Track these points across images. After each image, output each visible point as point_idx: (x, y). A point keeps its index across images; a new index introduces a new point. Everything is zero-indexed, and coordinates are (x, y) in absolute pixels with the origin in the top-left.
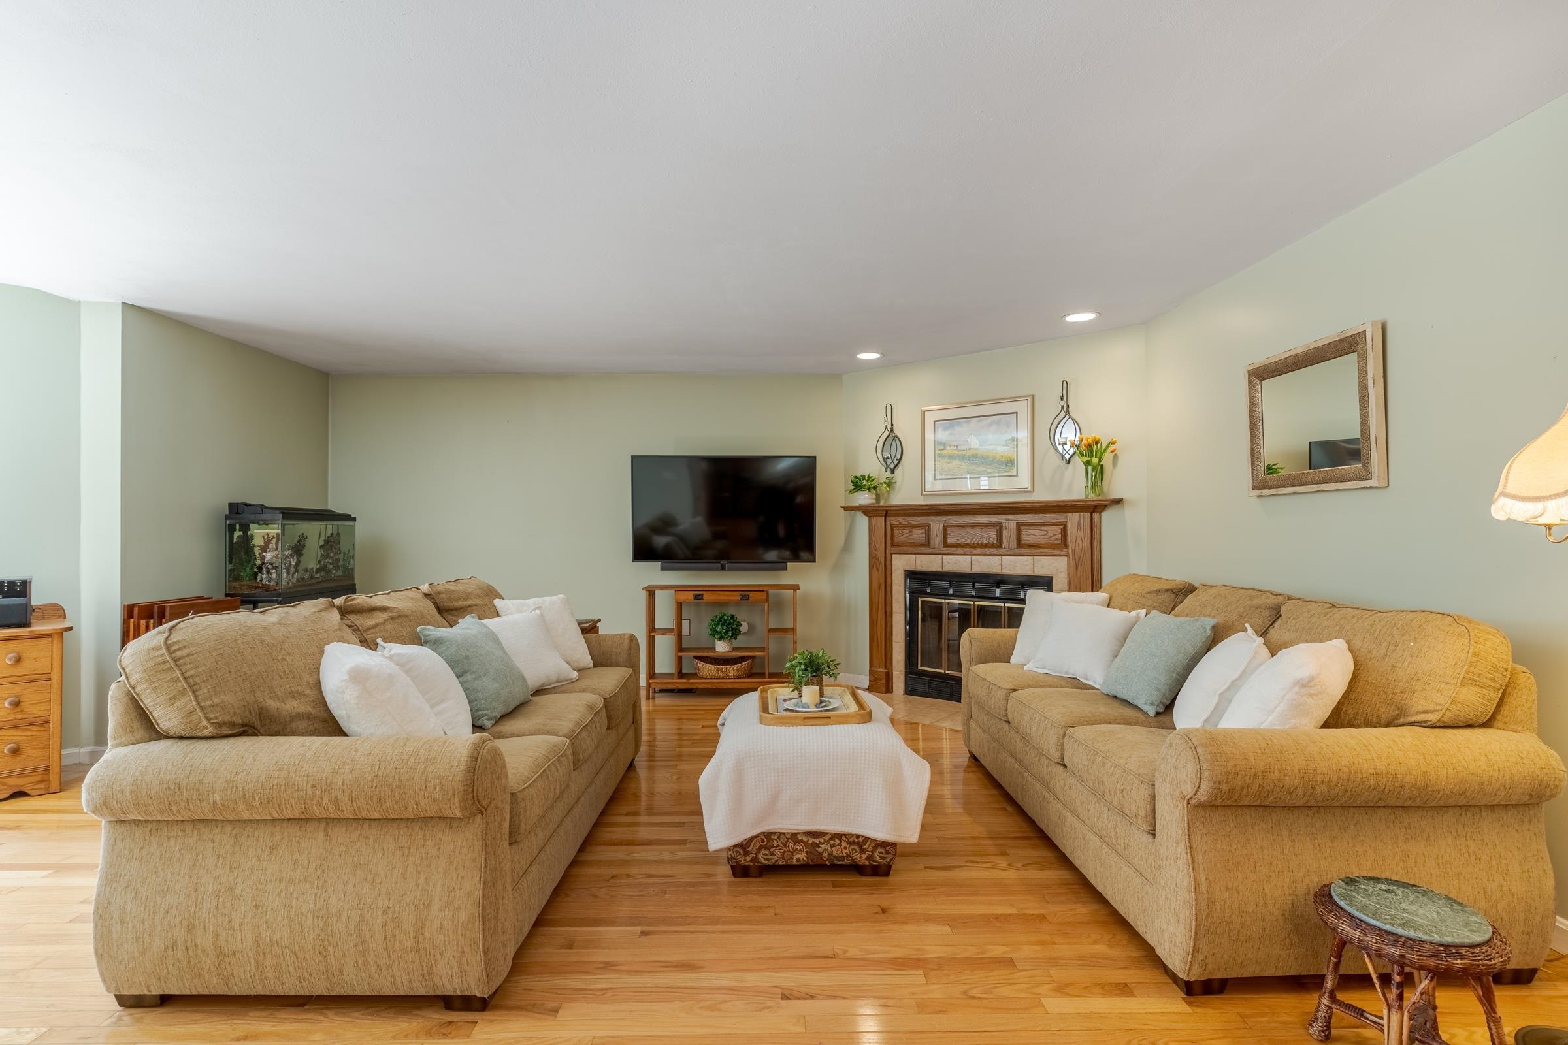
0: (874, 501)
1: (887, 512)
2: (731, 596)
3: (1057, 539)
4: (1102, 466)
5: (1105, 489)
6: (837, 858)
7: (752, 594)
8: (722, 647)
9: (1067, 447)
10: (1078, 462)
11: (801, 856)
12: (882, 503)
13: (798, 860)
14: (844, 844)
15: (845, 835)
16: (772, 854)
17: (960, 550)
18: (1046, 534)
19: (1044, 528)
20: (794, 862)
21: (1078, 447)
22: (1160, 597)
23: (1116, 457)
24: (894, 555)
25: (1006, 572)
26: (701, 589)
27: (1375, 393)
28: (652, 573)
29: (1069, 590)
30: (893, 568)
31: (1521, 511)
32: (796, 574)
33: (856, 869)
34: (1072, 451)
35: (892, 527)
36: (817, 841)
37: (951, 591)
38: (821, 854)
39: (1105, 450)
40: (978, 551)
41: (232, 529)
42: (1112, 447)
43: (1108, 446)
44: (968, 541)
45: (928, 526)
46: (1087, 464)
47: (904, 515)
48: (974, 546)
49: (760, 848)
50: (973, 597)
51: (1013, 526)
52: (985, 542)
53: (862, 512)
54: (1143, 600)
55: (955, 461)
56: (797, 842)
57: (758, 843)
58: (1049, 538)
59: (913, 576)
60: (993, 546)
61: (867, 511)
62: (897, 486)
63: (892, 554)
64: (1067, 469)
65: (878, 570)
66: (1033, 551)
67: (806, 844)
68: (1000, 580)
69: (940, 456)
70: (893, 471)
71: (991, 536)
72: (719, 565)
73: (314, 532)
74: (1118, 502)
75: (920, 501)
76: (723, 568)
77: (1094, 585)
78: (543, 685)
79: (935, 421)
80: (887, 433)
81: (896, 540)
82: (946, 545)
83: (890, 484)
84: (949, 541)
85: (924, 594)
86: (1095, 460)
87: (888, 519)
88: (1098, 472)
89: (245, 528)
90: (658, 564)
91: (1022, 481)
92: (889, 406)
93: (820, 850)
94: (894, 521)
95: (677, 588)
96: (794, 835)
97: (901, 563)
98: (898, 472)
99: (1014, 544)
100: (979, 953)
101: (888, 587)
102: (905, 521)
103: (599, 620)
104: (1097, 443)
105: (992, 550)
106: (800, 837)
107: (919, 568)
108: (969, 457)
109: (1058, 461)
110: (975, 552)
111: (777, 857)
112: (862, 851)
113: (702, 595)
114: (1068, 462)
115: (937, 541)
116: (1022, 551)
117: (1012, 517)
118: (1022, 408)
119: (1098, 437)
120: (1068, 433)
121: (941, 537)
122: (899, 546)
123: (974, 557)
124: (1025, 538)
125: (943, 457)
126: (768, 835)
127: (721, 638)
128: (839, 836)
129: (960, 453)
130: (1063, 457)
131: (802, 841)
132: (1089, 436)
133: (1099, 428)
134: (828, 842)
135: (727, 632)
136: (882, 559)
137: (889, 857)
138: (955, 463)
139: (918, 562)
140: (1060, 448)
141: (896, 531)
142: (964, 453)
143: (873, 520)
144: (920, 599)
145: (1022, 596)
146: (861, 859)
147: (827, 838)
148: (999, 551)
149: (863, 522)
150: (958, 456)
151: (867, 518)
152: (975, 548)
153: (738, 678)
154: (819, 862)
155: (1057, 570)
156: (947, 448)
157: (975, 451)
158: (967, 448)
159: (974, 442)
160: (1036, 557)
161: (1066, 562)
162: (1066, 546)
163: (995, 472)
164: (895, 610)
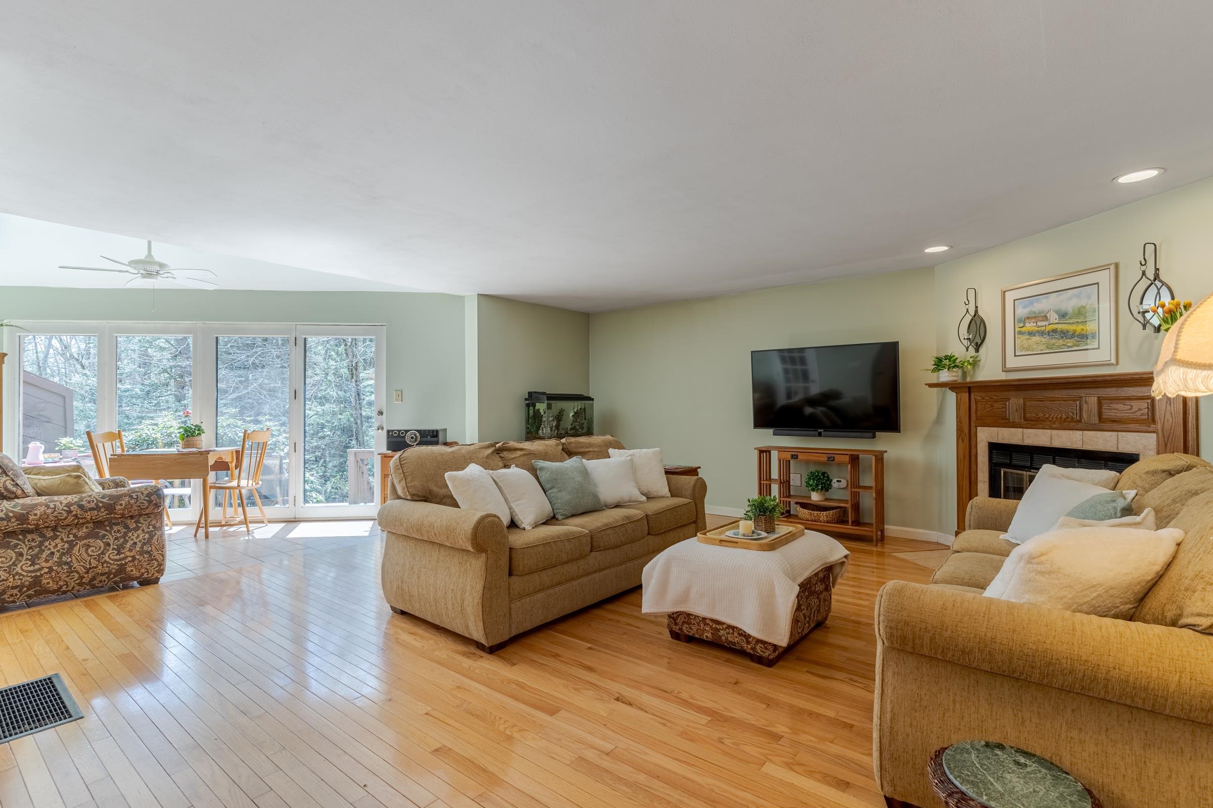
0: (956, 379)
1: (973, 388)
2: (820, 457)
3: (1142, 415)
6: (731, 643)
7: (836, 457)
8: (815, 497)
11: (708, 635)
12: (968, 380)
13: (707, 637)
14: (736, 634)
15: (736, 628)
16: (691, 629)
17: (1039, 425)
18: (1131, 409)
19: (1128, 402)
20: (704, 638)
24: (979, 428)
26: (796, 450)
28: (767, 437)
30: (978, 440)
32: (885, 443)
33: (742, 653)
35: (976, 402)
36: (718, 627)
38: (720, 637)
40: (1058, 425)
41: (528, 405)
44: (1047, 416)
45: (1009, 400)
47: (988, 391)
48: (1053, 420)
49: (684, 623)
51: (1093, 400)
52: (1064, 417)
53: (950, 389)
55: (1034, 338)
56: (705, 624)
57: (682, 618)
58: (1135, 412)
59: (994, 447)
60: (1074, 421)
61: (953, 386)
62: (982, 363)
63: (976, 427)
64: (1157, 338)
65: (963, 441)
66: (1116, 426)
67: (711, 627)
68: (1081, 455)
69: (1020, 333)
70: (976, 351)
71: (1071, 410)
72: (817, 433)
73: (571, 409)
75: (1003, 376)
76: (820, 435)
78: (619, 502)
79: (1014, 300)
80: (970, 315)
81: (979, 413)
82: (1026, 418)
83: (975, 363)
84: (1028, 415)
85: (1007, 465)
87: (972, 394)
89: (534, 406)
90: (771, 431)
91: (1105, 352)
92: (972, 291)
93: (720, 634)
94: (977, 396)
95: (781, 449)
96: (704, 619)
97: (985, 435)
98: (983, 350)
99: (1096, 420)
100: (764, 725)
101: (973, 458)
102: (987, 396)
103: (700, 468)
106: (707, 621)
107: (1001, 441)
108: (1049, 332)
109: (1145, 330)
110: (1055, 426)
111: (693, 631)
112: (748, 642)
113: (797, 456)
114: (1157, 331)
115: (1016, 414)
116: (1105, 426)
117: (1092, 391)
118: (1102, 277)
121: (1020, 411)
122: (984, 419)
123: (1054, 432)
124: (1107, 414)
125: (1023, 334)
126: (688, 615)
127: (813, 490)
128: (733, 628)
129: (1039, 329)
131: (708, 624)
134: (725, 629)
135: (817, 485)
136: (968, 431)
138: (1035, 339)
139: (1000, 435)
141: (980, 406)
142: (1043, 328)
143: (959, 395)
144: (1003, 470)
146: (748, 648)
147: (725, 626)
148: (1081, 426)
149: (951, 397)
150: (1038, 331)
151: (953, 393)
152: (1056, 422)
153: (828, 522)
154: (720, 643)
155: (1145, 447)
156: (1027, 325)
157: (1055, 326)
158: (1047, 323)
159: (1054, 317)
160: (1120, 433)
161: (1154, 435)
162: (1154, 421)
163: (1075, 345)
164: (979, 479)
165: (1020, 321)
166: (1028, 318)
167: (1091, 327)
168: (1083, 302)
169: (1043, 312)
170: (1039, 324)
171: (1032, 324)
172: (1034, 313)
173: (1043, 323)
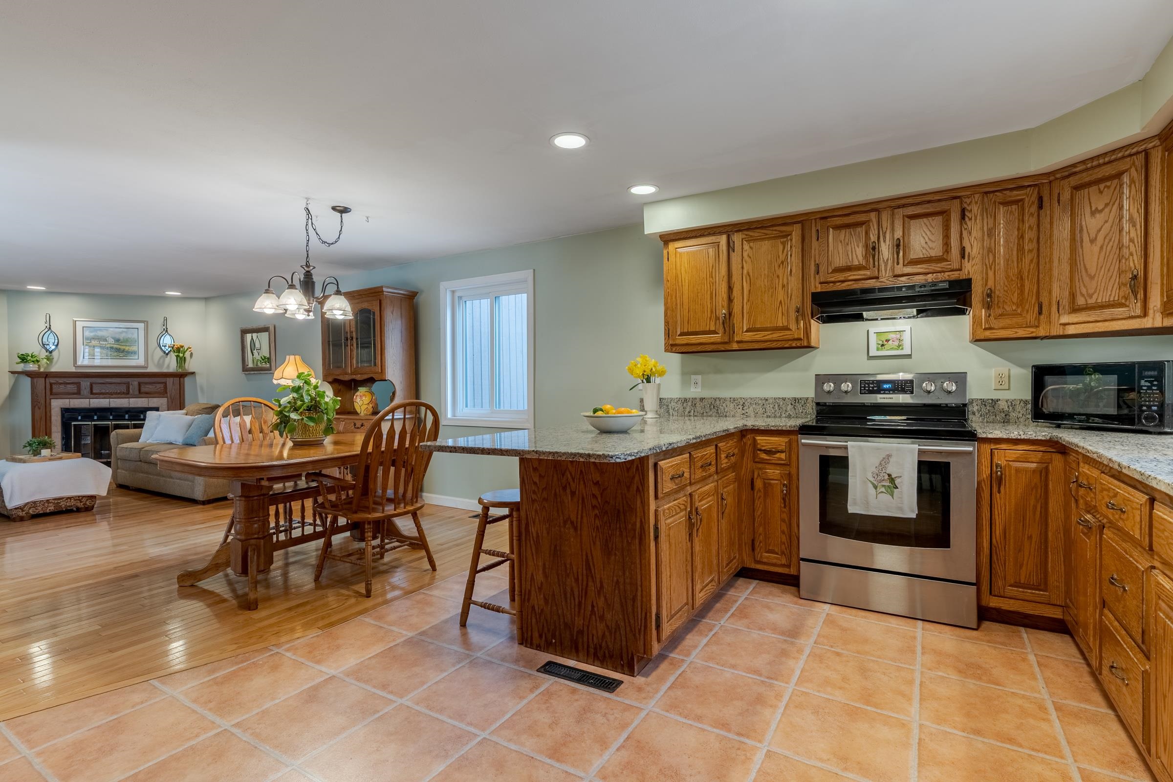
0: (37, 369)
1: (47, 375)
3: (161, 390)
4: (185, 358)
5: (186, 367)
6: (69, 506)
9: (167, 348)
10: (173, 356)
11: (52, 508)
12: (42, 370)
13: (50, 510)
15: (72, 497)
17: (101, 396)
18: (155, 387)
19: (154, 385)
20: (48, 511)
21: (173, 348)
22: (206, 410)
23: (192, 354)
24: (52, 400)
25: (131, 406)
27: (273, 345)
29: (168, 410)
30: (52, 407)
31: (283, 382)
34: (169, 350)
35: (51, 384)
36: (59, 501)
37: (95, 418)
39: (187, 350)
40: (114, 396)
42: (190, 350)
43: (187, 349)
44: (107, 391)
45: (79, 383)
46: (177, 356)
47: (61, 377)
48: (111, 394)
50: (111, 420)
51: (136, 383)
52: (119, 391)
53: (26, 375)
54: (201, 412)
57: (29, 506)
58: (157, 389)
59: (65, 411)
60: (124, 393)
61: (30, 374)
62: (55, 360)
63: (50, 399)
64: (167, 358)
65: (39, 408)
66: (148, 395)
67: (54, 503)
68: (128, 411)
69: (87, 345)
70: (51, 352)
71: (123, 388)
74: (193, 373)
75: (73, 370)
77: (181, 406)
79: (83, 327)
80: (47, 330)
81: (54, 391)
82: (92, 393)
83: (49, 359)
84: (94, 391)
85: (77, 420)
86: (181, 355)
87: (47, 379)
88: (181, 360)
91: (141, 361)
92: (48, 316)
94: (52, 380)
97: (58, 404)
98: (55, 353)
99: (137, 392)
101: (47, 418)
102: (61, 380)
104: (182, 347)
105: (123, 396)
107: (72, 407)
108: (107, 348)
109: (162, 354)
110: (112, 396)
111: (40, 510)
112: (81, 502)
114: (167, 354)
115: (85, 391)
116: (142, 395)
117: (135, 379)
118: (141, 326)
119: (182, 345)
120: (167, 340)
121: (88, 389)
122: (56, 394)
123: (111, 400)
124: (143, 389)
125: (90, 346)
126: (35, 502)
128: (70, 498)
129: (101, 345)
130: (164, 352)
131: (52, 502)
132: (178, 344)
133: (182, 340)
134: (65, 501)
136: (43, 402)
137: (93, 503)
138: (98, 350)
139: (72, 403)
140: (163, 348)
141: (54, 386)
142: (104, 345)
143: (35, 380)
144: (73, 423)
145: (142, 417)
146: (80, 505)
147: (64, 499)
148: (128, 396)
149: (27, 382)
151: (30, 378)
152: (112, 395)
154: (60, 510)
155: (162, 404)
156: (93, 342)
157: (112, 345)
158: (107, 343)
159: (111, 341)
160: (150, 399)
161: (166, 399)
162: (166, 393)
163: (124, 356)
164: (52, 431)
165: (87, 339)
166: (93, 338)
167: (134, 348)
168: (130, 336)
169: (104, 337)
170: (101, 342)
171: (96, 342)
172: (98, 336)
173: (104, 343)
